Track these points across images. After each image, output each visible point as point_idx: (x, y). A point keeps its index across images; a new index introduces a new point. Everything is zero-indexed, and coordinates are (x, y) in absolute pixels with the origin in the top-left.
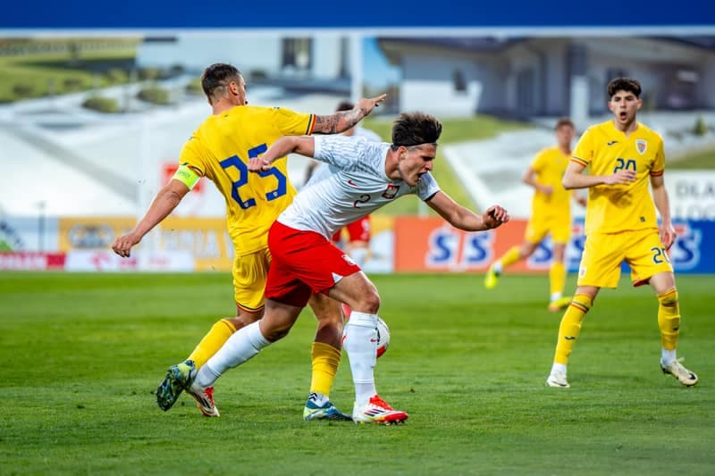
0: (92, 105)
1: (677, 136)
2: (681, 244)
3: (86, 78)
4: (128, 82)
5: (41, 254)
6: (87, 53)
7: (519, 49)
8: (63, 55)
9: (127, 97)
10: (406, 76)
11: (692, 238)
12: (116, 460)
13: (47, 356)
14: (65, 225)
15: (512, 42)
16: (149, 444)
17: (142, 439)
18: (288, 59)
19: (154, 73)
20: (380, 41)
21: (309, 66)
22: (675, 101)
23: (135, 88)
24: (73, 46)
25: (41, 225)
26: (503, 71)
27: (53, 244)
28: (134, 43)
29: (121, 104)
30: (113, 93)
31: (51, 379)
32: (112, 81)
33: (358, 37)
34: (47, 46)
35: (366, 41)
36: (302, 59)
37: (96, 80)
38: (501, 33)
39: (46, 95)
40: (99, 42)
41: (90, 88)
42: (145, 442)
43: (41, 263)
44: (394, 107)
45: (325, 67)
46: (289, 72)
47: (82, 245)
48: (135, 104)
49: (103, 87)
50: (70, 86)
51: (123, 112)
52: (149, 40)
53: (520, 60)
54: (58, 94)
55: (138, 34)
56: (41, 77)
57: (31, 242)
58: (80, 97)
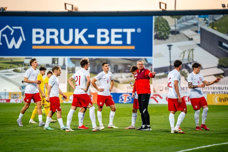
0: (15, 71)
1: (127, 77)
2: (128, 98)
3: (14, 66)
4: (22, 66)
5: (5, 100)
6: (14, 61)
7: (98, 60)
8: (10, 61)
9: (22, 69)
10: (76, 66)
11: (130, 97)
12: (24, 142)
13: (8, 120)
14: (10, 94)
15: (96, 59)
16: (30, 139)
17: (29, 137)
18: (53, 62)
19: (28, 65)
20: (71, 59)
21: (58, 63)
22: (127, 71)
23: (23, 68)
24: (11, 59)
25: (5, 94)
26: (95, 65)
27: (7, 98)
28: (24, 59)
29: (21, 70)
30: (19, 68)
31: (9, 125)
32: (19, 66)
33: (67, 58)
34: (6, 59)
35: (68, 59)
36: (56, 62)
37: (16, 66)
38: (94, 57)
39: (6, 69)
40: (17, 59)
41: (15, 68)
42: (29, 138)
43: (5, 101)
44: (74, 72)
45: (61, 64)
46: (54, 64)
47: (13, 98)
48: (24, 71)
49: (17, 67)
50: (11, 67)
51: (21, 72)
52: (26, 58)
53: (98, 63)
54: (9, 69)
55: (25, 57)
56: (5, 65)
57: (3, 97)
58: (13, 69)
